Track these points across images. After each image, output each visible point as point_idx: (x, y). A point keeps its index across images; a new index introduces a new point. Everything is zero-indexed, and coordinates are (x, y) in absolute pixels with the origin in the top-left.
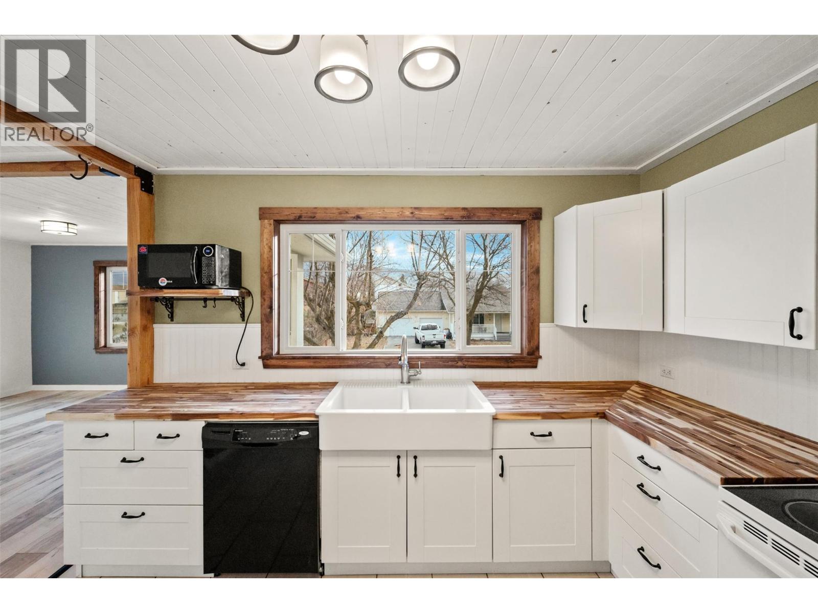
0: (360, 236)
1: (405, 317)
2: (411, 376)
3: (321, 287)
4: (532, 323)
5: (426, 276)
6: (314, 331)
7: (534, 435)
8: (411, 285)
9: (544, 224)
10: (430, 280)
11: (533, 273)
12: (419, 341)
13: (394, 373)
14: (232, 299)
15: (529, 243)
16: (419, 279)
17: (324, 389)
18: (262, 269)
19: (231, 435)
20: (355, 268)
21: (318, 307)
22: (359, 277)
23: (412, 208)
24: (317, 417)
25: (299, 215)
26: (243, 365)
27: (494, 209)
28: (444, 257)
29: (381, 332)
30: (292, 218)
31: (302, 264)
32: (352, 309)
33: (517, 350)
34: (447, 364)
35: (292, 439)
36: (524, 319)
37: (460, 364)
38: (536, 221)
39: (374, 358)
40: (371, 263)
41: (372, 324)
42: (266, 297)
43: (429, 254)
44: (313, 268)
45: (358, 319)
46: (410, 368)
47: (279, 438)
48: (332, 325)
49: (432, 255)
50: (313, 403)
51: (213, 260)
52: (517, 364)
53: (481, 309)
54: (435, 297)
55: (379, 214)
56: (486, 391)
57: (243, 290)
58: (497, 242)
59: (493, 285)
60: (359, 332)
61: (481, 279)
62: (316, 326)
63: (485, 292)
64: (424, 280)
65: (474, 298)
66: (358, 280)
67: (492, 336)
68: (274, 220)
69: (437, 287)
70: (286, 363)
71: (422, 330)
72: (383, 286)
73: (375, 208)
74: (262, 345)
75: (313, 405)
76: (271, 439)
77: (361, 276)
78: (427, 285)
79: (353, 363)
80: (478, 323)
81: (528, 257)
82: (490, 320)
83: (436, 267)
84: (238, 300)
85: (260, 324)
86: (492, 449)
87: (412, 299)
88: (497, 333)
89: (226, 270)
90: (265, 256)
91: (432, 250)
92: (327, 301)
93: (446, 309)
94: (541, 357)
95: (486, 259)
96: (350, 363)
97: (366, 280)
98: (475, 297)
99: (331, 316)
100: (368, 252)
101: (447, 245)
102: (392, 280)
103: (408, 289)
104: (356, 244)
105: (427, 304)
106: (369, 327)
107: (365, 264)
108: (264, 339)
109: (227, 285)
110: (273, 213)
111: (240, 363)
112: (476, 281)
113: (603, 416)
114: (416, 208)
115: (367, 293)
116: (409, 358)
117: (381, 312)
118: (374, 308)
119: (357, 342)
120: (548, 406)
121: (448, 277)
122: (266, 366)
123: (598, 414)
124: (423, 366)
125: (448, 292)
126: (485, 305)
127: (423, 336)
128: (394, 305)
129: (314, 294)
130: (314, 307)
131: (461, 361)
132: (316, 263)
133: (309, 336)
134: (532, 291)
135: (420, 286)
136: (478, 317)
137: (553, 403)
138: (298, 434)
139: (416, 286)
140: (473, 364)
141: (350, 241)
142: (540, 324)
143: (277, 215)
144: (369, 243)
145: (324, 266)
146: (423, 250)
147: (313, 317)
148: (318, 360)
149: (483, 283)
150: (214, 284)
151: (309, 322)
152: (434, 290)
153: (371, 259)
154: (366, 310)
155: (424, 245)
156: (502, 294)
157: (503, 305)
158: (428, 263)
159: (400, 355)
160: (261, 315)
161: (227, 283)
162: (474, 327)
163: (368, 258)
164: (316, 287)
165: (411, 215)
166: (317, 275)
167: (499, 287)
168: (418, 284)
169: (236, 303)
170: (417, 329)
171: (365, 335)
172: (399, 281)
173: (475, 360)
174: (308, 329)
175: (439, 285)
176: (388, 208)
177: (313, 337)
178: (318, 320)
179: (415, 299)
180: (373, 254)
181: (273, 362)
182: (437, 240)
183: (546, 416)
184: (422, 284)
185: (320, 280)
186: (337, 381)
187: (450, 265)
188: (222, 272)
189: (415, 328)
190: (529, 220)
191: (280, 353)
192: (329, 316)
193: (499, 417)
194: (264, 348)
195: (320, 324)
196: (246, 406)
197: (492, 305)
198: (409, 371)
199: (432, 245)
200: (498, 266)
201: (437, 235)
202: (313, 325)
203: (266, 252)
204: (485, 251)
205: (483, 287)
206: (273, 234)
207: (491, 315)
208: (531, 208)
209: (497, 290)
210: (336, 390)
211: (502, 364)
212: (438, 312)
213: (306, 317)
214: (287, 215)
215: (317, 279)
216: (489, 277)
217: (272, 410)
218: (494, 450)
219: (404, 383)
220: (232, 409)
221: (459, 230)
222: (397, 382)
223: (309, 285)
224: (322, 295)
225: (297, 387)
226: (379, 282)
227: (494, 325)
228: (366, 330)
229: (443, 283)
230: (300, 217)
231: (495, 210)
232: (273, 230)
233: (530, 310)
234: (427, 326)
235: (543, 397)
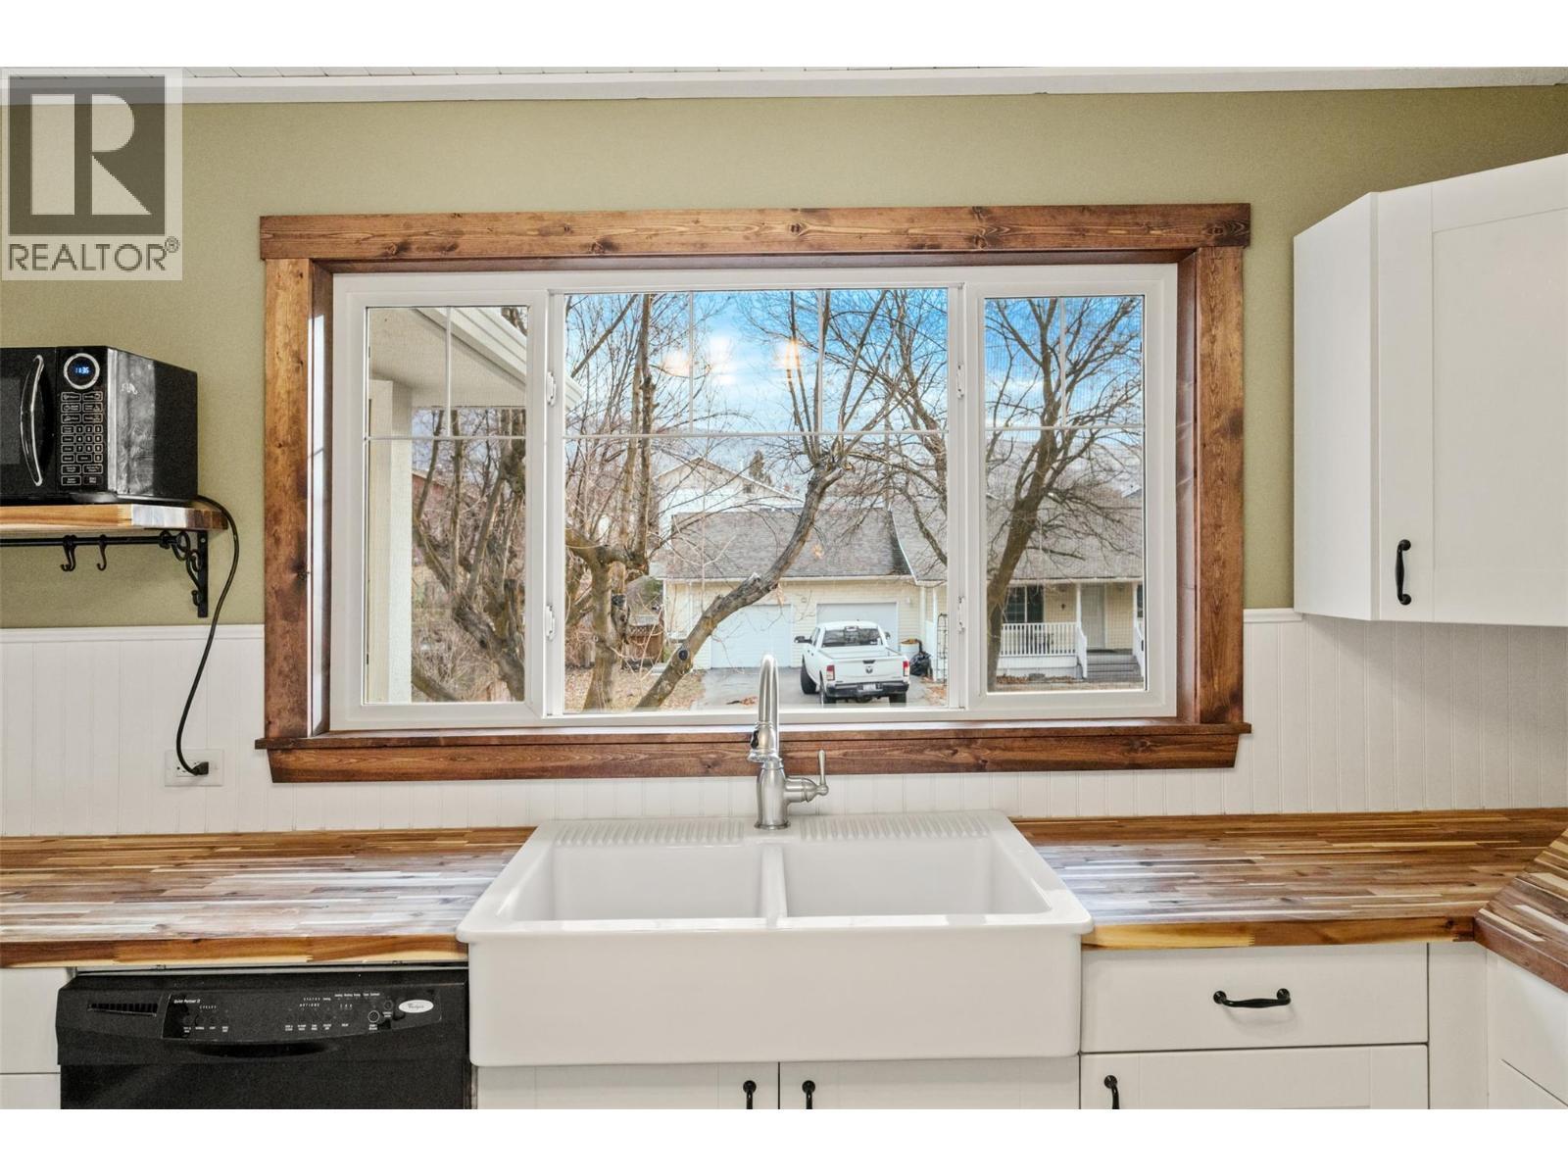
0: (608, 317)
1: (765, 599)
2: (791, 801)
3: (474, 501)
4: (1217, 611)
5: (841, 456)
6: (445, 655)
7: (1227, 1003)
8: (787, 488)
9: (1259, 259)
10: (853, 470)
11: (1221, 432)
12: (814, 685)
13: (733, 793)
14: (165, 538)
15: (1208, 330)
16: (817, 466)
17: (488, 850)
18: (270, 434)
19: (159, 1017)
20: (591, 430)
21: (460, 569)
22: (605, 461)
23: (795, 210)
24: (462, 947)
25: (398, 240)
26: (202, 770)
27: (1083, 209)
28: (904, 390)
29: (683, 655)
30: (374, 251)
31: (409, 419)
32: (580, 575)
33: (1163, 705)
34: (920, 757)
35: (373, 1027)
36: (1190, 596)
37: (963, 756)
38: (1230, 251)
39: (661, 740)
40: (647, 411)
41: (648, 628)
42: (284, 530)
43: (851, 378)
44: (447, 432)
45: (602, 610)
46: (787, 776)
47: (327, 1027)
48: (511, 634)
49: (860, 379)
50: (446, 901)
51: (99, 399)
52: (1163, 754)
53: (1034, 568)
54: (872, 530)
55: (678, 233)
56: (1054, 850)
57: (203, 508)
58: (1087, 334)
59: (1075, 486)
60: (606, 655)
61: (1033, 465)
62: (454, 635)
63: (1046, 510)
64: (832, 468)
65: (1007, 529)
66: (603, 475)
67: (1071, 662)
68: (313, 261)
69: (879, 494)
70: (351, 761)
71: (826, 644)
72: (690, 494)
73: (667, 213)
74: (267, 698)
75: (448, 906)
76: (302, 1027)
77: (613, 457)
78: (846, 486)
79: (588, 757)
80: (1020, 619)
81: (1203, 377)
82: (1063, 606)
83: (874, 422)
84: (183, 543)
85: (261, 628)
86: (1080, 1054)
87: (790, 536)
88: (1090, 652)
89: (144, 437)
90: (282, 386)
91: (860, 363)
92: (492, 546)
93: (909, 573)
94: (1247, 729)
95: (1049, 394)
96: (577, 757)
97: (628, 472)
98: (1013, 525)
99: (507, 600)
100: (637, 376)
101: (915, 344)
102: (721, 471)
103: (779, 503)
104: (597, 347)
105: (843, 553)
106: (640, 639)
107: (627, 416)
108: (274, 676)
109: (143, 492)
110: (309, 236)
111: (192, 767)
112: (1016, 472)
113: (1468, 929)
114: (810, 212)
115: (633, 518)
116: (787, 740)
117: (684, 586)
118: (656, 569)
119: (600, 689)
120: (1273, 901)
121: (918, 458)
122: (280, 775)
123: (1451, 922)
124: (835, 768)
125: (917, 512)
126: (1046, 557)
127: (831, 668)
128: (729, 561)
129: (447, 526)
130: (449, 571)
131: (968, 746)
132: (454, 414)
133: (431, 672)
134: (1217, 496)
135: (818, 490)
136: (1021, 600)
137: (1292, 886)
138: (395, 1009)
139: (805, 490)
140: (1009, 755)
141: (575, 336)
142: (1246, 612)
143: (322, 240)
144: (642, 343)
145: (484, 426)
146: (829, 367)
147: (442, 606)
148: (463, 751)
149: (1038, 478)
150: (101, 486)
151: (430, 623)
152: (867, 503)
153: (647, 399)
154: (630, 578)
155: (837, 348)
156: (1106, 517)
157: (1111, 555)
158: (848, 410)
159: (752, 730)
160: (266, 592)
161: (149, 484)
162: (1008, 632)
163: (636, 394)
164: (456, 499)
165: (792, 236)
166: (457, 458)
167: (1096, 490)
168: (812, 484)
169: (176, 554)
170: (810, 641)
171: (624, 666)
172: (745, 475)
173: (1018, 743)
174: (425, 647)
175: (887, 487)
176: (708, 212)
177: (443, 674)
178: (461, 615)
179: (801, 535)
180: (654, 381)
181: (307, 759)
182: (879, 328)
183: (1269, 934)
184: (828, 484)
185: (470, 474)
186: (532, 825)
187: (925, 417)
188: (128, 445)
189: (800, 640)
190: (1205, 246)
191: (332, 728)
192: (501, 600)
193: (1104, 939)
194: (274, 709)
195: (466, 629)
196: (210, 914)
197: (1072, 555)
198: (785, 783)
199: (861, 345)
200: (1092, 419)
201: (880, 312)
202: (444, 635)
203: (283, 374)
204: (1045, 364)
205: (1038, 493)
206: (309, 308)
207: (1066, 589)
208: (1213, 206)
209: (1086, 502)
210: (530, 856)
211: (1113, 756)
212: (883, 583)
213: (420, 605)
214: (358, 242)
215: (457, 470)
216: (1060, 456)
217: (306, 928)
218: (1085, 1058)
219: (767, 826)
220: (162, 926)
221: (961, 288)
222: (741, 825)
223: (431, 492)
224: (476, 528)
225: (391, 845)
226: (676, 479)
227: (1079, 624)
228: (627, 648)
229: (900, 479)
230: (403, 247)
231: (1087, 213)
232: (307, 299)
233: (1211, 562)
234: (844, 631)
235: (1257, 869)
